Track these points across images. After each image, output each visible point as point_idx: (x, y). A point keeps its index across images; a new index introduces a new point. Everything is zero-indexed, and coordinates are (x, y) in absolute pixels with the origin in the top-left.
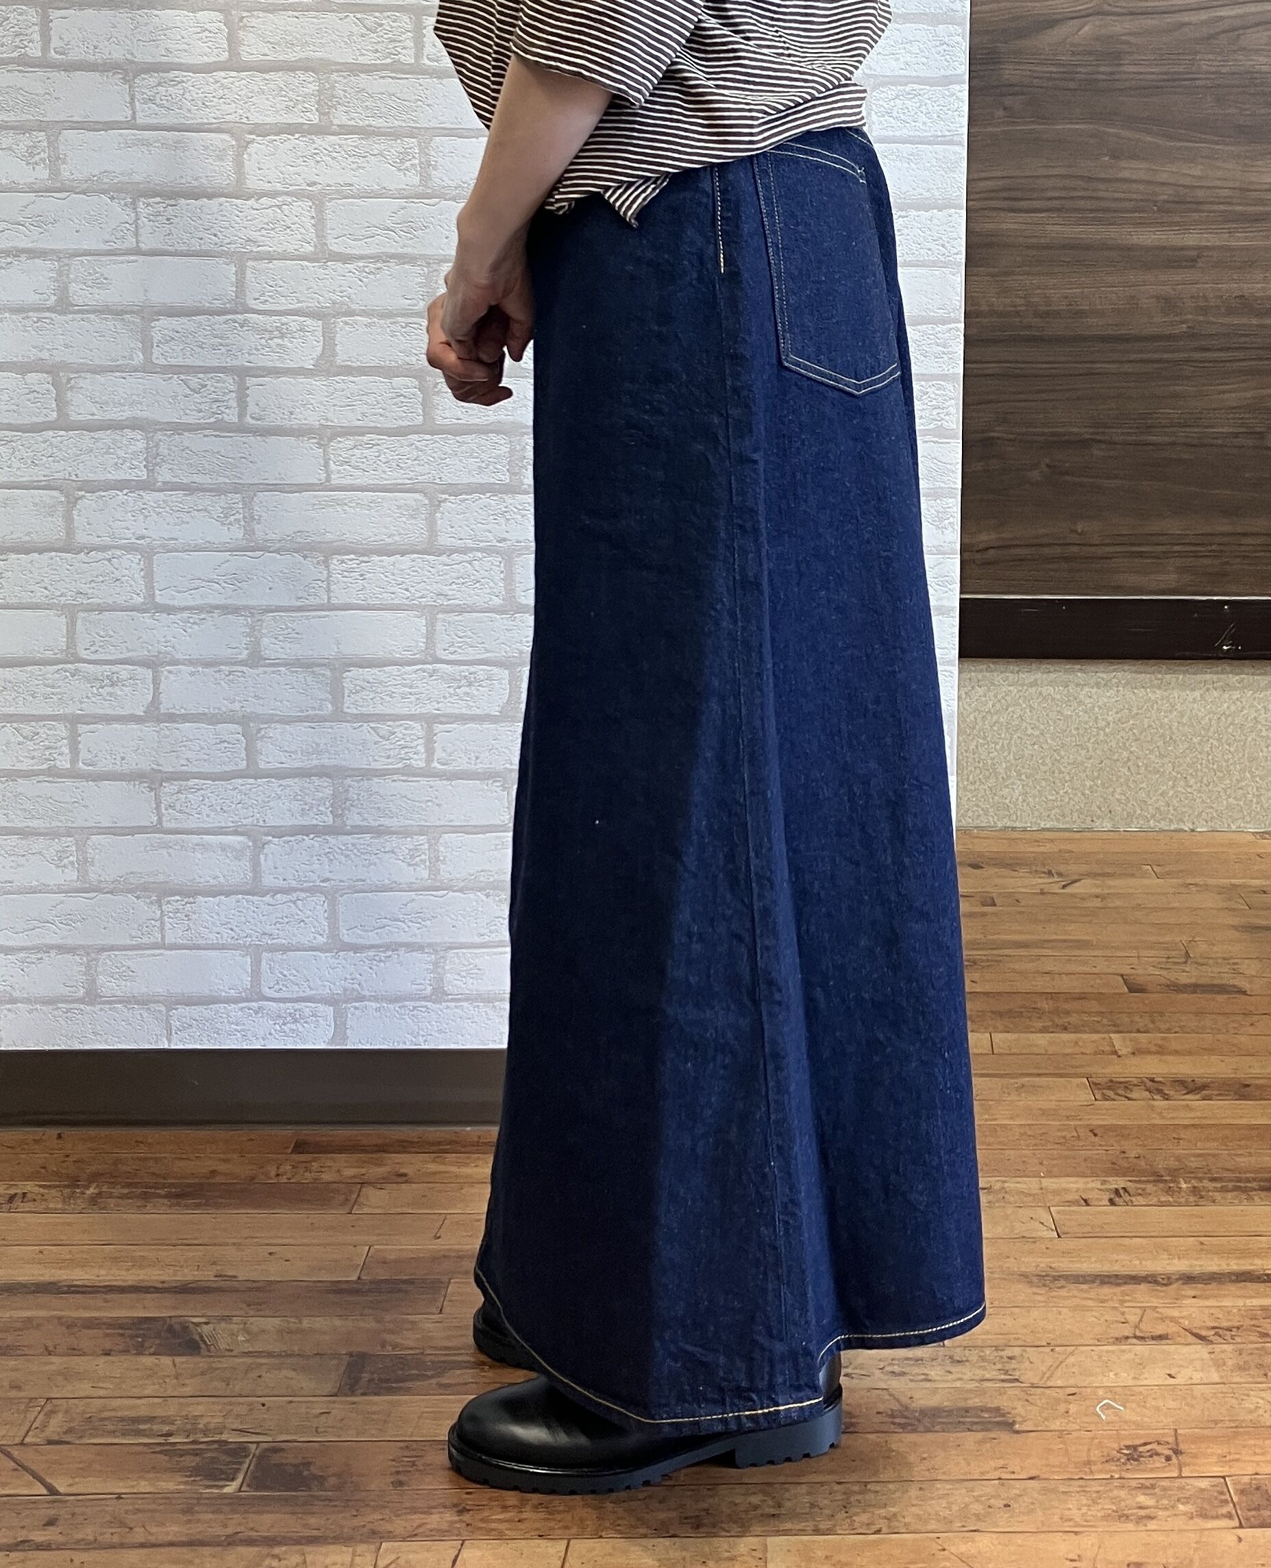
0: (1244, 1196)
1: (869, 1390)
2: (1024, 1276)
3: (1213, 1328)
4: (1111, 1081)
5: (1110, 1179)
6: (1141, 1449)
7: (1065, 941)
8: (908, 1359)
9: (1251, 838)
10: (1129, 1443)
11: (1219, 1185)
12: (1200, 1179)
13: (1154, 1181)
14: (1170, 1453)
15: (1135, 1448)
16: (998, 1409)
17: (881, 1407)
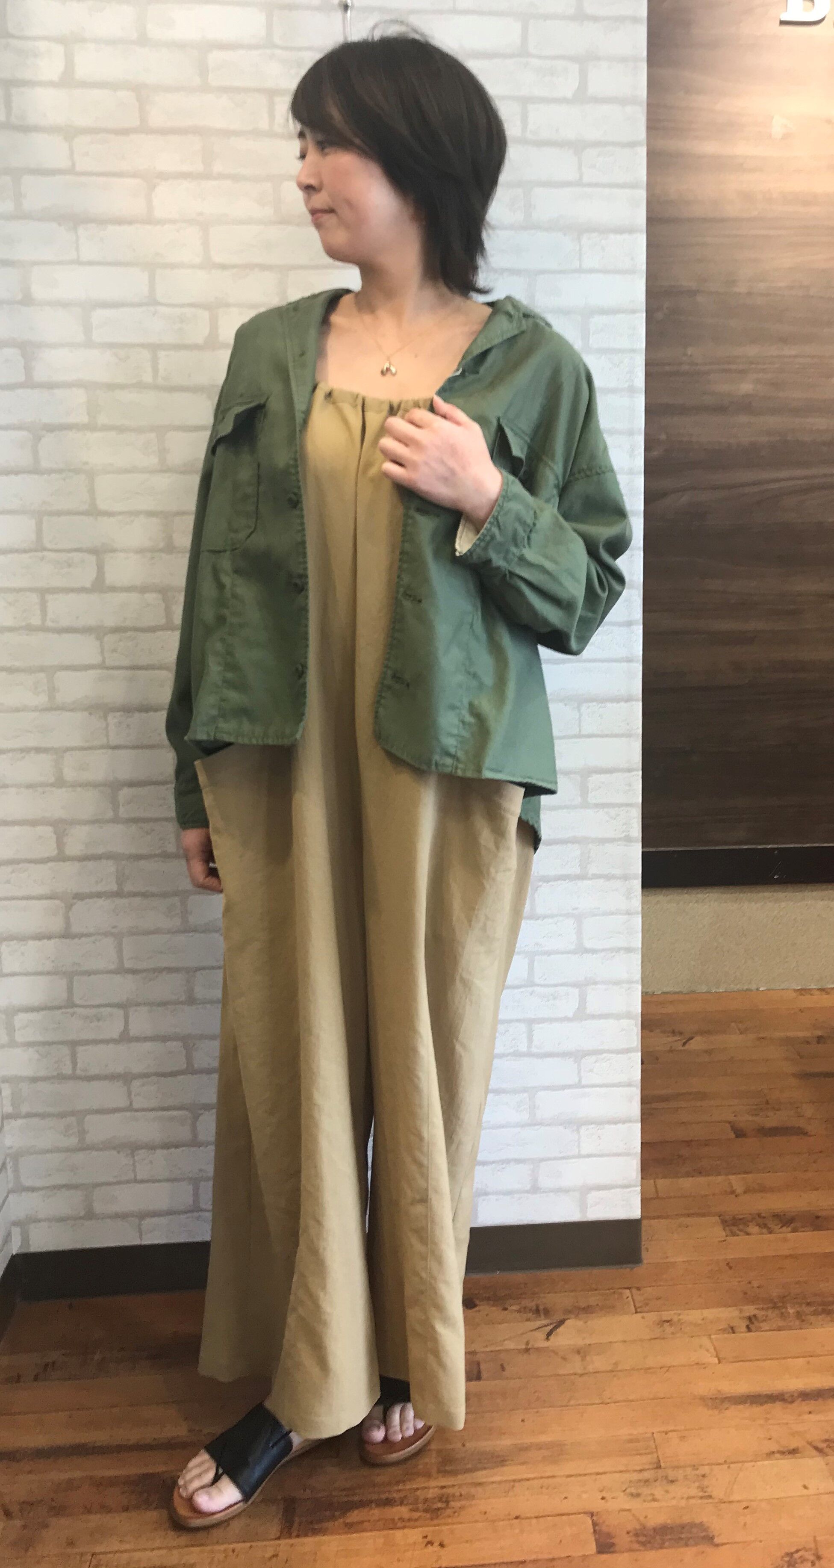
0: (829, 1318)
1: (619, 1511)
2: (703, 1399)
3: (826, 1441)
4: (734, 1218)
5: (746, 1308)
6: (796, 1556)
7: (690, 1094)
8: (640, 1481)
9: (794, 995)
10: (787, 1550)
11: (813, 1309)
12: (800, 1304)
13: (774, 1308)
14: (812, 1558)
15: (790, 1555)
16: (701, 1524)
17: (629, 1528)
